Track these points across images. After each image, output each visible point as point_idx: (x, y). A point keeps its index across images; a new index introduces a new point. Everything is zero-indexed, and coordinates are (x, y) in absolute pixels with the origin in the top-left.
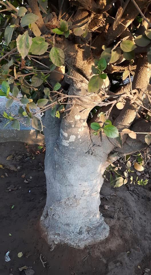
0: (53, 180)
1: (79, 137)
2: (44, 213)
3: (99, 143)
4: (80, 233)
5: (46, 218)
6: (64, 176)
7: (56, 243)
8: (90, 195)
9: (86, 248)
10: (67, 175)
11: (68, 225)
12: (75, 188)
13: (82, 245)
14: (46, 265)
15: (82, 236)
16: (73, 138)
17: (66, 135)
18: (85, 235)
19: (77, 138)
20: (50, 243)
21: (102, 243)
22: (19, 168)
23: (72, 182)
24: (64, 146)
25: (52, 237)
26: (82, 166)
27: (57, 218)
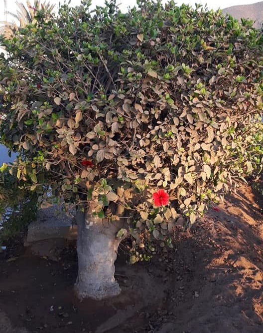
0: (81, 253)
1: (95, 222)
2: (77, 281)
3: (107, 226)
4: (100, 290)
5: (78, 284)
6: (88, 249)
7: (83, 297)
8: (105, 262)
9: (103, 300)
10: (89, 248)
11: (91, 284)
12: (94, 257)
13: (100, 297)
14: (76, 310)
15: (101, 292)
16: (91, 223)
17: (88, 222)
18: (102, 292)
19: (94, 224)
20: (80, 298)
21: (114, 297)
22: (60, 258)
23: (93, 253)
24: (87, 229)
25: (81, 293)
26: (98, 241)
27: (84, 280)
